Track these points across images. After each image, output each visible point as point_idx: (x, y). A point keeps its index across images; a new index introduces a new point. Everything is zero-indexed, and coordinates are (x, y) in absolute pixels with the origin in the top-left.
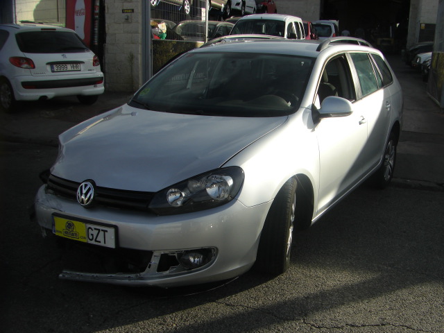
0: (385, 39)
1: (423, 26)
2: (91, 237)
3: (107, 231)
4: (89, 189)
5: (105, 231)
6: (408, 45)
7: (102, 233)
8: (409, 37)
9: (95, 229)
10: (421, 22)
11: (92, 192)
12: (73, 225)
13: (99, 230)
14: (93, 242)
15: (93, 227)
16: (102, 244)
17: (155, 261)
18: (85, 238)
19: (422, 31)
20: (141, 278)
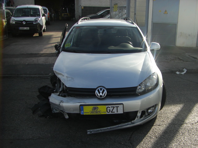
0: (66, 14)
1: (83, 7)
2: (109, 111)
3: (118, 107)
4: (104, 91)
5: (117, 107)
6: (76, 16)
7: (115, 108)
8: (76, 13)
9: (111, 107)
10: (82, 6)
11: (106, 92)
12: (98, 107)
13: (114, 107)
14: (110, 113)
15: (110, 106)
16: (116, 113)
17: (139, 114)
18: (105, 112)
19: (82, 10)
20: (133, 123)
